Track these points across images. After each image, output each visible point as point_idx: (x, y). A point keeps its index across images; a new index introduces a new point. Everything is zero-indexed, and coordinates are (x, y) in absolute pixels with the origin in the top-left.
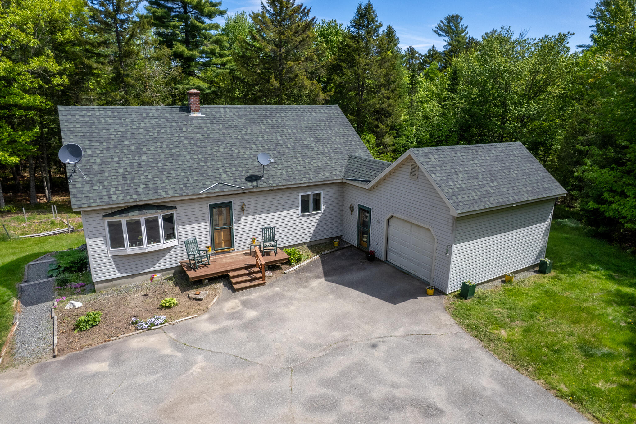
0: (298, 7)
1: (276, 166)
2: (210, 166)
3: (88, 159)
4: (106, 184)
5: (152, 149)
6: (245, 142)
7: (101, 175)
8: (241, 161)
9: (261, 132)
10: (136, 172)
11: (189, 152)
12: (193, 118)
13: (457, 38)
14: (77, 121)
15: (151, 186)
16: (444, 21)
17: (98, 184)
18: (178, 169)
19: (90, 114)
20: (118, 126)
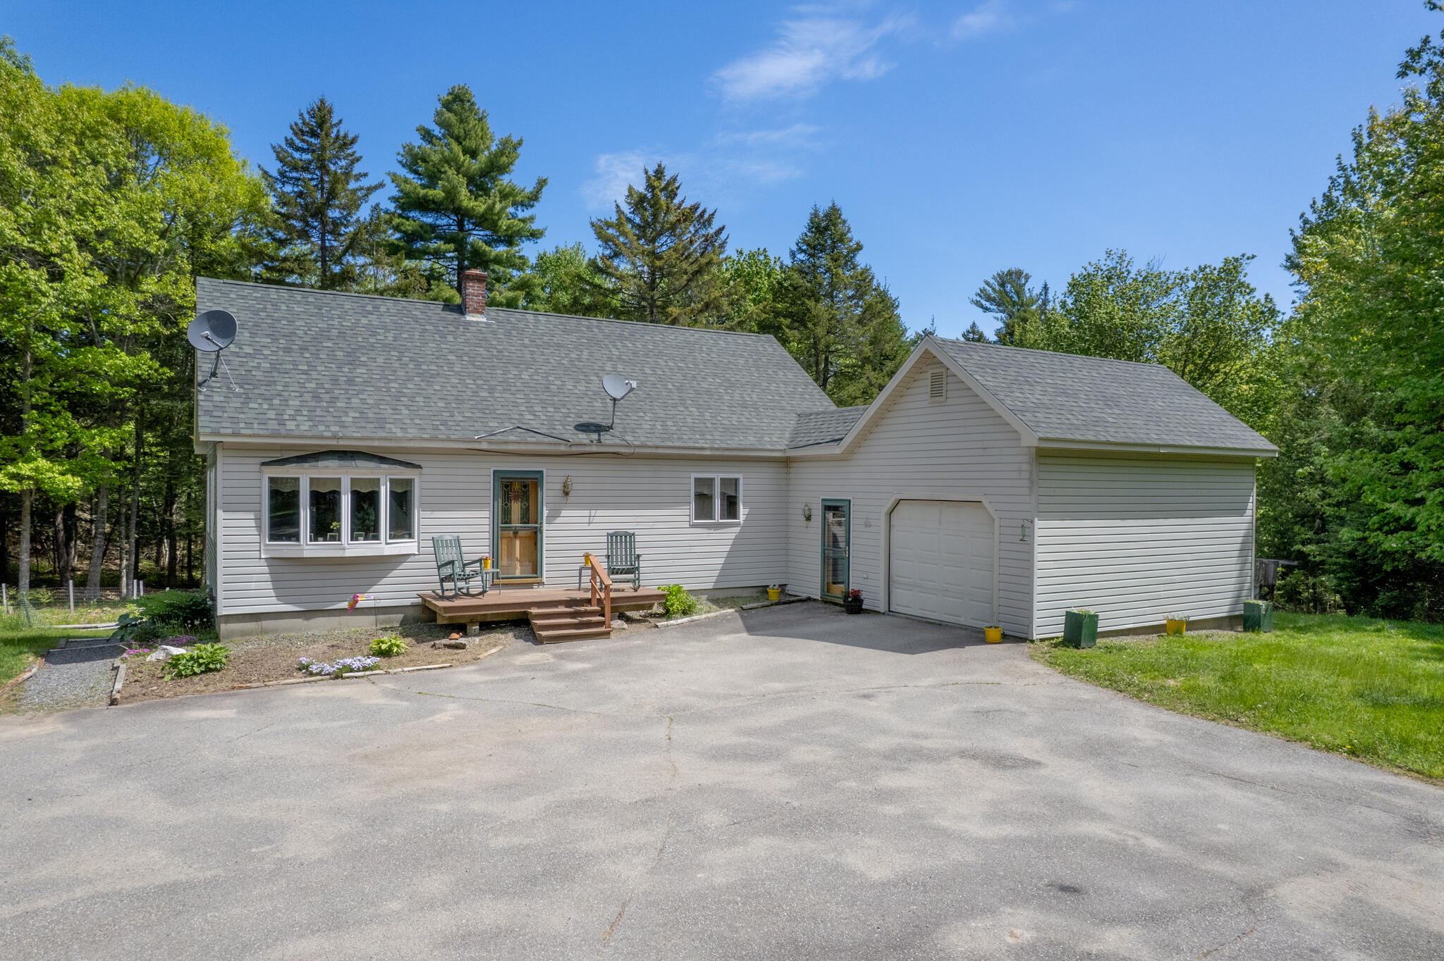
0: (690, 209)
1: (642, 414)
2: (499, 399)
3: (245, 360)
4: (276, 402)
5: (380, 360)
6: (576, 370)
7: (268, 388)
8: (566, 399)
9: (610, 359)
10: (343, 392)
11: (457, 373)
12: (469, 322)
13: (1022, 314)
14: (232, 303)
15: (371, 415)
16: (992, 281)
17: (260, 401)
18: (433, 396)
19: (259, 295)
20: (313, 318)
